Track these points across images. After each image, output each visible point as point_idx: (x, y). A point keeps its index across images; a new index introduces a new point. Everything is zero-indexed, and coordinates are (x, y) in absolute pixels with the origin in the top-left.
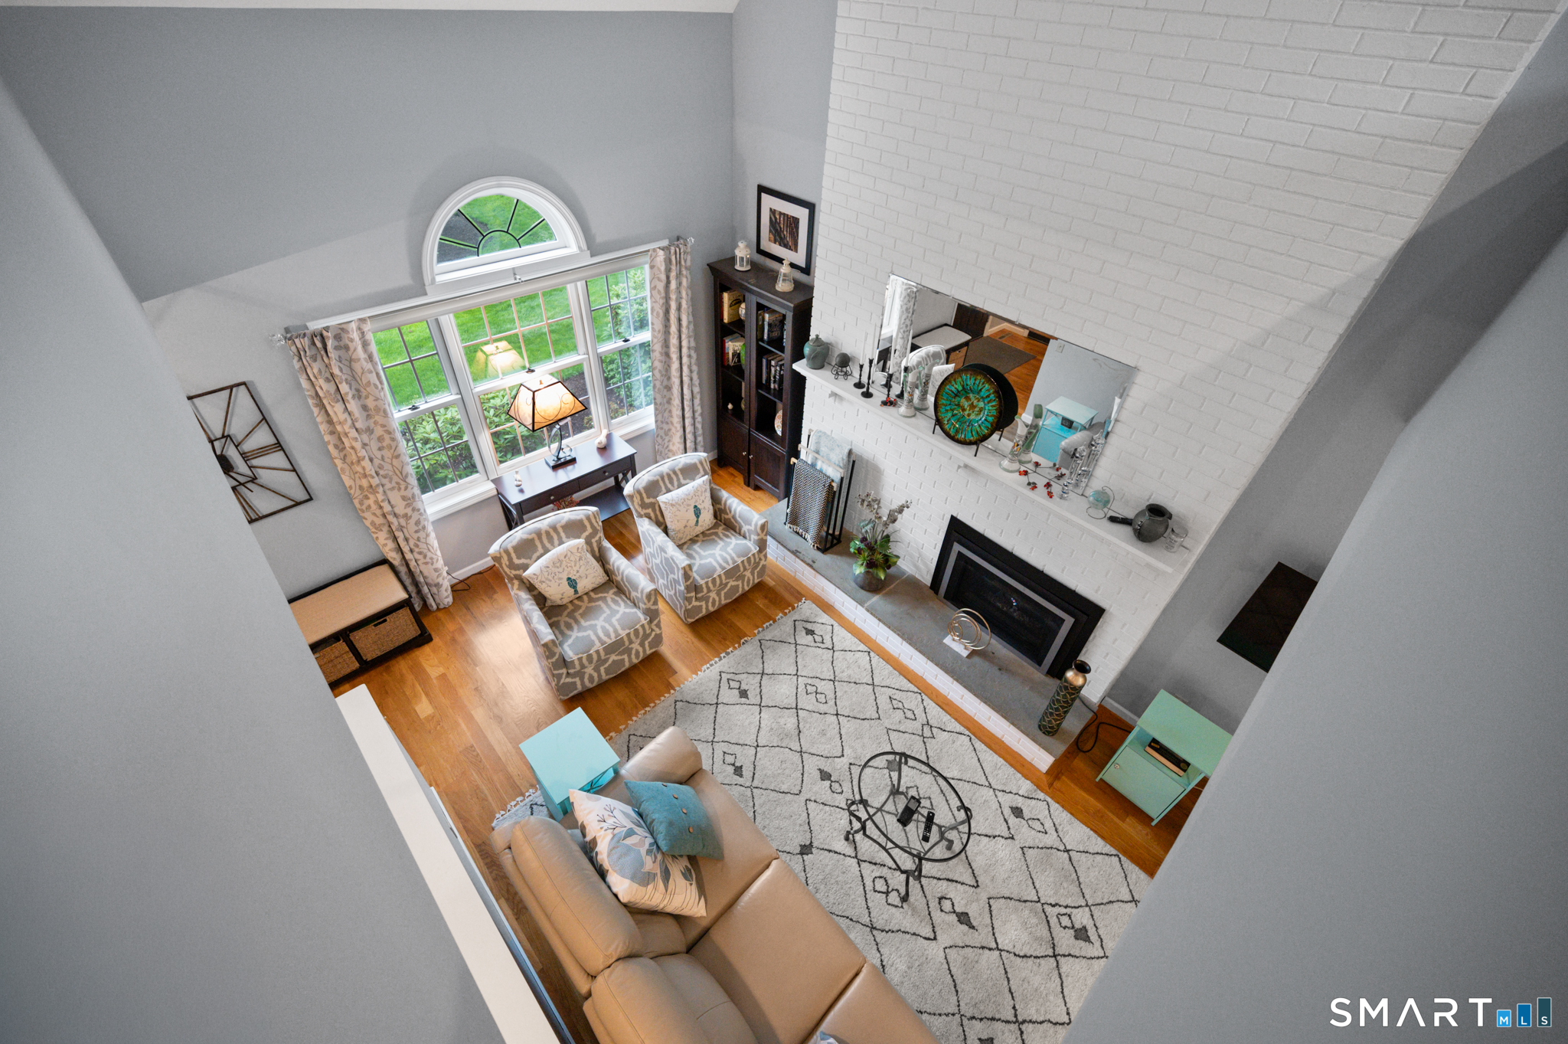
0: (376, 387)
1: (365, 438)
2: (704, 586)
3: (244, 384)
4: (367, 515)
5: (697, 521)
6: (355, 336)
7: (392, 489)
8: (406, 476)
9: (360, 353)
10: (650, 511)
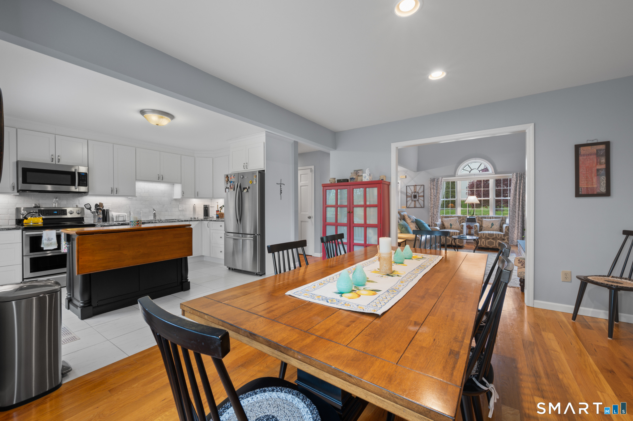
0: (440, 189)
1: (435, 197)
2: (480, 234)
3: (423, 185)
4: (430, 213)
5: (491, 227)
6: (440, 180)
7: (435, 208)
8: (439, 207)
9: (440, 182)
10: (480, 222)
